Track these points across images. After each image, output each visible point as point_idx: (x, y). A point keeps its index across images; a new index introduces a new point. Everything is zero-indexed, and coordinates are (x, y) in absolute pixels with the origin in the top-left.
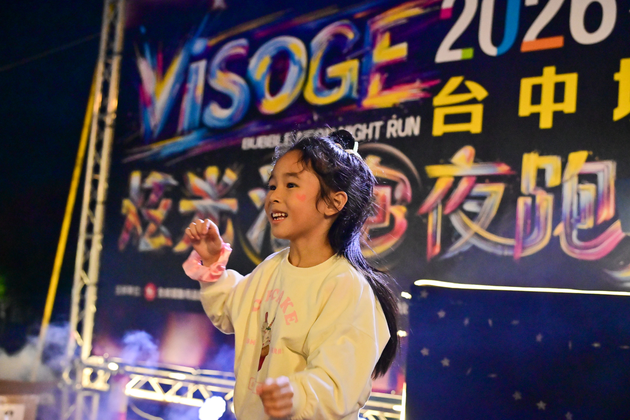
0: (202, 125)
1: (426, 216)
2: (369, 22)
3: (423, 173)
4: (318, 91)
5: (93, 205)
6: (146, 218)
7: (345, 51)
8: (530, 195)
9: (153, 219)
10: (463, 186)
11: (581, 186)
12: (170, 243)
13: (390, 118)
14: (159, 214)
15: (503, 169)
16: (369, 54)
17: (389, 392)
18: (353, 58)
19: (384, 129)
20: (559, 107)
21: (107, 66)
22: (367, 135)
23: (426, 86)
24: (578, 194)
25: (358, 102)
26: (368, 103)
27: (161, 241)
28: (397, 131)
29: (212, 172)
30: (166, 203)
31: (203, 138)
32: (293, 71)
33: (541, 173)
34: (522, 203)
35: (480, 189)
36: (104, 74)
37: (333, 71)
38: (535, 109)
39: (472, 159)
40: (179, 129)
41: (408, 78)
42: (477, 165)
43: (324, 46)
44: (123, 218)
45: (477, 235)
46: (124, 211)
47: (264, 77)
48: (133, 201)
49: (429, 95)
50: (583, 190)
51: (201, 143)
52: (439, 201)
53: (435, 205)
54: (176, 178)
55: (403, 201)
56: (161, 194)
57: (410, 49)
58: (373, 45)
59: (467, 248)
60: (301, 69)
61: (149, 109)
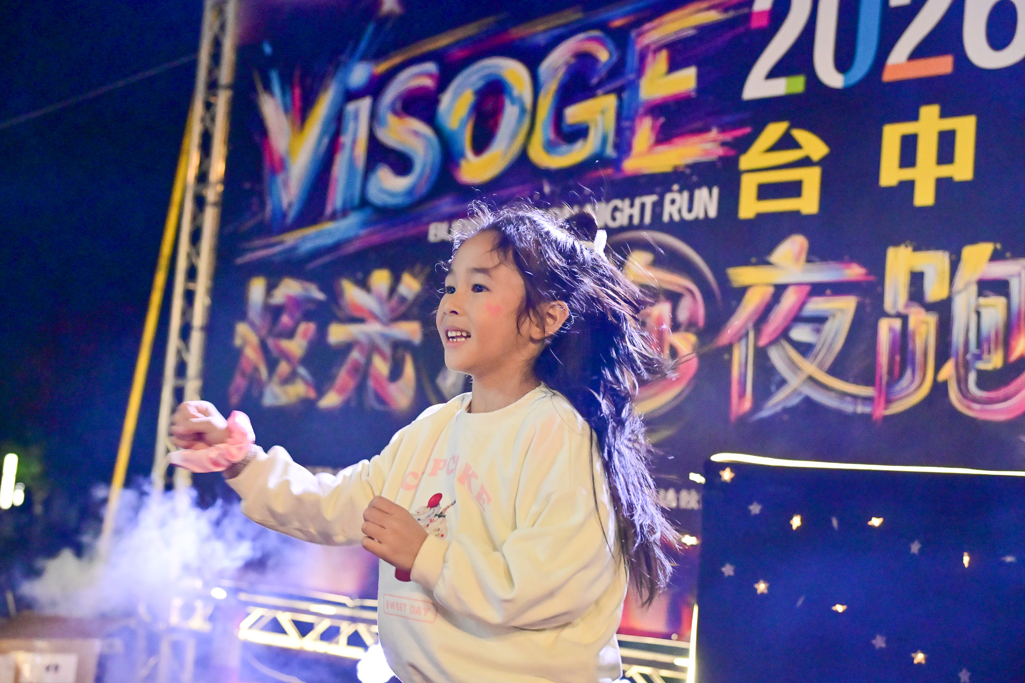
0: (364, 203)
1: (729, 348)
2: (633, 34)
3: (723, 280)
4: (550, 147)
5: (185, 332)
6: (275, 354)
7: (595, 80)
8: (899, 315)
9: (286, 356)
10: (789, 300)
11: (982, 300)
12: (312, 394)
13: (670, 190)
14: (296, 346)
15: (854, 272)
16: (634, 86)
17: (668, 637)
18: (608, 93)
19: (658, 206)
20: (945, 171)
21: (209, 106)
22: (631, 217)
23: (728, 137)
24: (978, 314)
25: (616, 164)
26: (632, 165)
27: (299, 390)
28: (680, 211)
29: (381, 279)
30: (307, 329)
31: (365, 224)
32: (510, 113)
33: (917, 279)
34: (886, 329)
35: (817, 306)
36: (203, 120)
37: (574, 114)
38: (907, 174)
39: (804, 257)
40: (329, 210)
41: (699, 124)
42: (810, 266)
43: (561, 74)
44: (238, 353)
45: (811, 379)
46: (238, 342)
47: (463, 124)
48: (253, 325)
49: (732, 153)
50: (986, 306)
51: (363, 232)
52: (750, 325)
53: (743, 331)
54: (322, 289)
55: (691, 325)
56: (298, 315)
57: (700, 77)
58: (640, 71)
59: (795, 401)
60: (523, 111)
61: (280, 178)
